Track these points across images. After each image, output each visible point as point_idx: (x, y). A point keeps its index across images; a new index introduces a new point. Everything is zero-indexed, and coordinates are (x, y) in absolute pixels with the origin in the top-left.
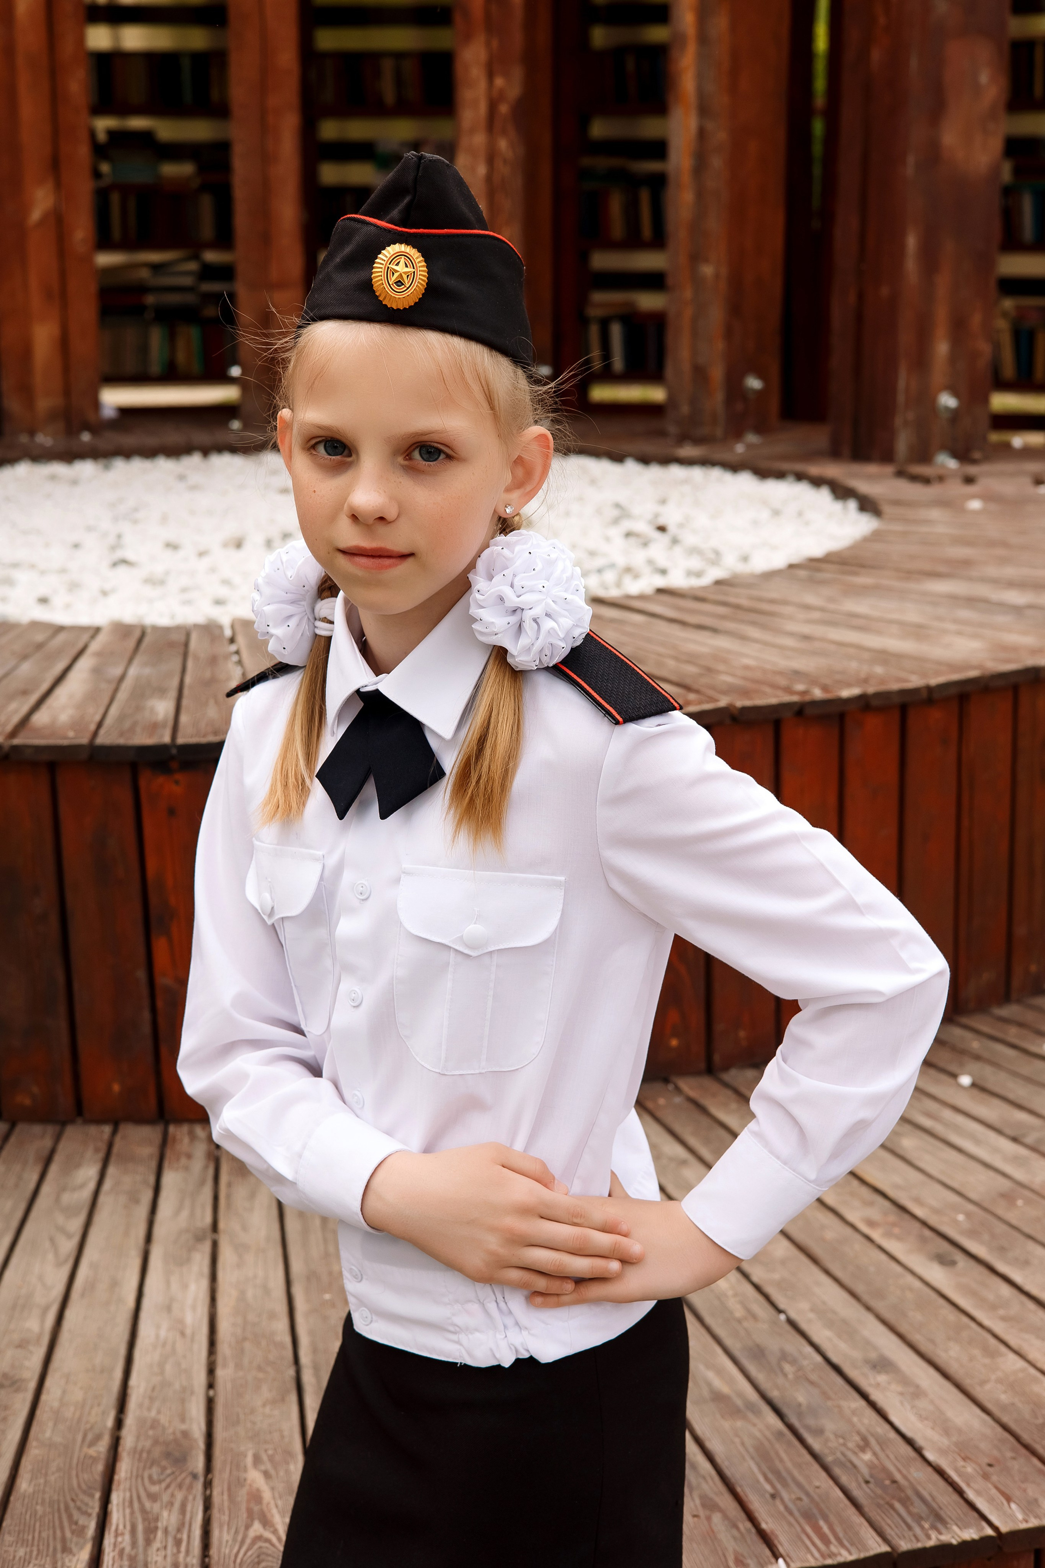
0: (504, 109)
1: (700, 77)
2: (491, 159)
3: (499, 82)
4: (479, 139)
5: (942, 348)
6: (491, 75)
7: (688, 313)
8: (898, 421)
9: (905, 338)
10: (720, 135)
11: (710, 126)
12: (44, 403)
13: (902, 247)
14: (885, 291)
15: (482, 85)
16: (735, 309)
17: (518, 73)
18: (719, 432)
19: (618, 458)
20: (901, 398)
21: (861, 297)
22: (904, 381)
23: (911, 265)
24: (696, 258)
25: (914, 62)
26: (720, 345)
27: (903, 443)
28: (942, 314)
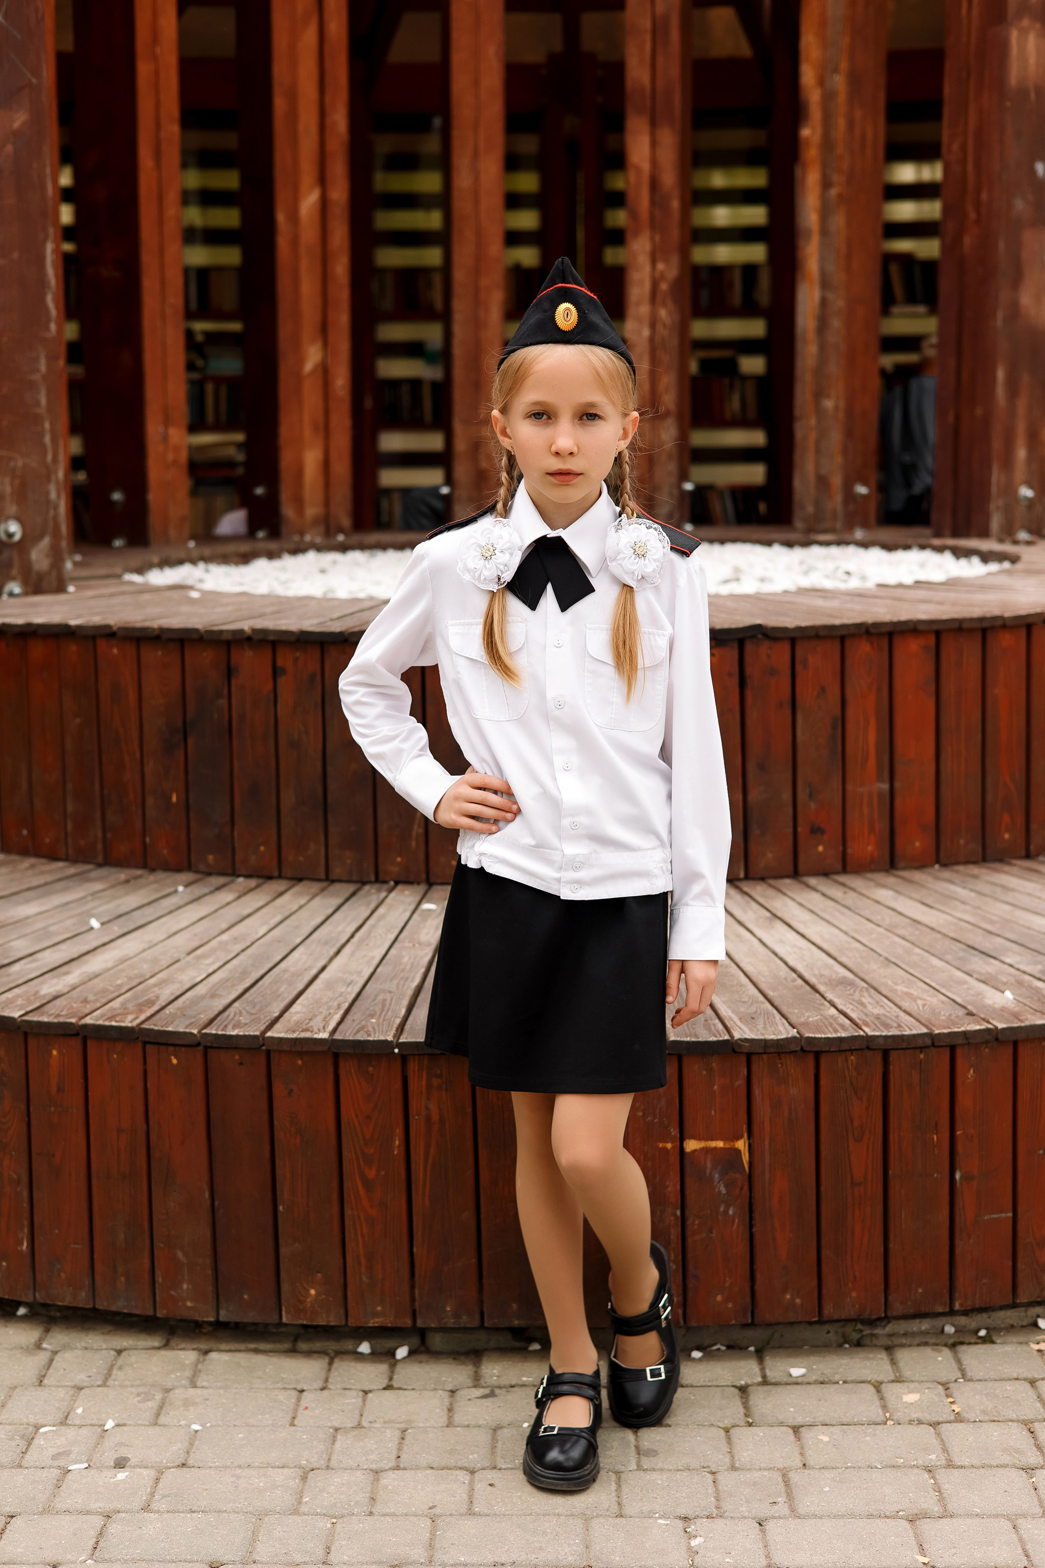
0: (664, 286)
1: (822, 260)
2: (653, 325)
3: (660, 266)
4: (644, 310)
5: (1021, 453)
6: (654, 261)
7: (813, 436)
8: (992, 507)
9: (997, 444)
10: (838, 302)
11: (830, 296)
12: (312, 511)
13: (994, 378)
14: (979, 411)
15: (647, 268)
16: (849, 434)
17: (675, 260)
18: (839, 525)
19: (769, 543)
20: (994, 489)
21: (957, 418)
22: (996, 476)
23: (1000, 391)
24: (819, 394)
25: (1001, 245)
26: (839, 460)
27: (996, 522)
28: (1021, 428)
